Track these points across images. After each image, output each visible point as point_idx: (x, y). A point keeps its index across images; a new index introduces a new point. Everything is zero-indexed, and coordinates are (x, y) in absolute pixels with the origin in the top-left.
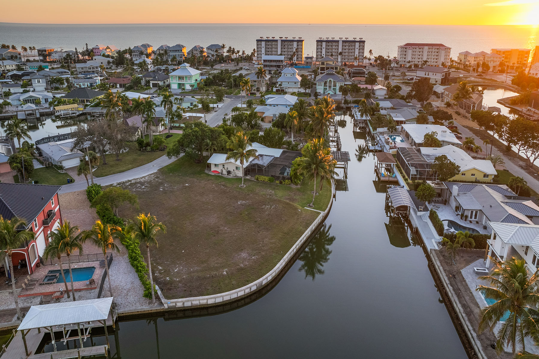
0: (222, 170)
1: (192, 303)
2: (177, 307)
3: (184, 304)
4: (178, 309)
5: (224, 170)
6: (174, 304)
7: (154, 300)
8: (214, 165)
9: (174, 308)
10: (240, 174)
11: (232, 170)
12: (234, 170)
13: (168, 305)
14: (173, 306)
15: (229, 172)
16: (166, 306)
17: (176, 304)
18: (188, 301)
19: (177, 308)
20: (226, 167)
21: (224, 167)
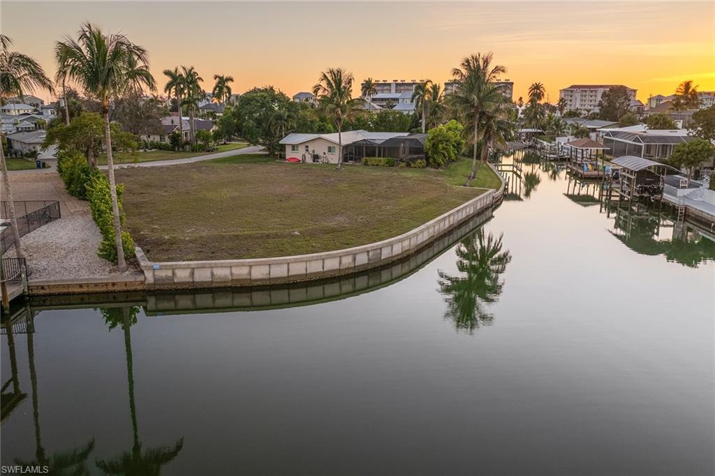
0: (304, 156)
1: (212, 274)
2: (176, 281)
3: (192, 274)
4: (179, 287)
5: (307, 155)
6: (169, 273)
7: (123, 264)
8: (290, 148)
9: (170, 284)
10: (335, 158)
11: (321, 154)
12: (325, 153)
13: (154, 275)
14: (167, 278)
15: (316, 157)
16: (149, 276)
17: (174, 274)
18: (203, 267)
19: (178, 283)
20: (310, 149)
21: (307, 150)
